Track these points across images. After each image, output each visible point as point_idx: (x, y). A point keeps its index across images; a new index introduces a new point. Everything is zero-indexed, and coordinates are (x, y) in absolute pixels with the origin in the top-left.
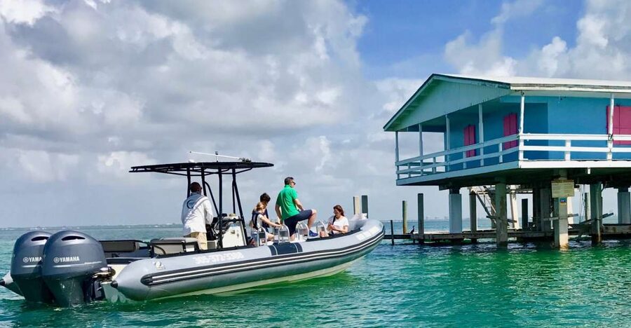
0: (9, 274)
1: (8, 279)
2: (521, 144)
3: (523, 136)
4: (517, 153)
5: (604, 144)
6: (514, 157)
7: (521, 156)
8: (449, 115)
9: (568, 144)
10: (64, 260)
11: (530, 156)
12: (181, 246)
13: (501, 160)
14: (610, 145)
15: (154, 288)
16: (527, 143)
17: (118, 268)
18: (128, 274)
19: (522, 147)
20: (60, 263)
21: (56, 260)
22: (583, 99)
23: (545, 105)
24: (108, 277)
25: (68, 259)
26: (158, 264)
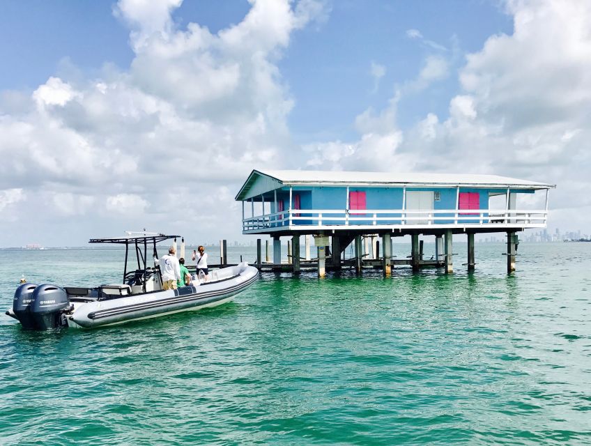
0: (12, 309)
1: (11, 312)
2: (291, 215)
3: (292, 211)
4: (288, 221)
5: (343, 215)
6: (287, 223)
7: (291, 223)
8: (264, 194)
9: (320, 216)
10: (45, 302)
11: (295, 222)
12: (118, 290)
13: (283, 224)
14: (347, 216)
15: (96, 321)
16: (294, 215)
17: (77, 305)
18: (81, 311)
19: (291, 218)
20: (44, 304)
21: (42, 303)
22: (335, 188)
23: (310, 192)
24: (69, 312)
25: (48, 302)
26: (99, 306)
